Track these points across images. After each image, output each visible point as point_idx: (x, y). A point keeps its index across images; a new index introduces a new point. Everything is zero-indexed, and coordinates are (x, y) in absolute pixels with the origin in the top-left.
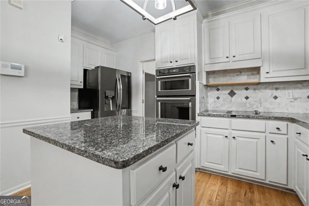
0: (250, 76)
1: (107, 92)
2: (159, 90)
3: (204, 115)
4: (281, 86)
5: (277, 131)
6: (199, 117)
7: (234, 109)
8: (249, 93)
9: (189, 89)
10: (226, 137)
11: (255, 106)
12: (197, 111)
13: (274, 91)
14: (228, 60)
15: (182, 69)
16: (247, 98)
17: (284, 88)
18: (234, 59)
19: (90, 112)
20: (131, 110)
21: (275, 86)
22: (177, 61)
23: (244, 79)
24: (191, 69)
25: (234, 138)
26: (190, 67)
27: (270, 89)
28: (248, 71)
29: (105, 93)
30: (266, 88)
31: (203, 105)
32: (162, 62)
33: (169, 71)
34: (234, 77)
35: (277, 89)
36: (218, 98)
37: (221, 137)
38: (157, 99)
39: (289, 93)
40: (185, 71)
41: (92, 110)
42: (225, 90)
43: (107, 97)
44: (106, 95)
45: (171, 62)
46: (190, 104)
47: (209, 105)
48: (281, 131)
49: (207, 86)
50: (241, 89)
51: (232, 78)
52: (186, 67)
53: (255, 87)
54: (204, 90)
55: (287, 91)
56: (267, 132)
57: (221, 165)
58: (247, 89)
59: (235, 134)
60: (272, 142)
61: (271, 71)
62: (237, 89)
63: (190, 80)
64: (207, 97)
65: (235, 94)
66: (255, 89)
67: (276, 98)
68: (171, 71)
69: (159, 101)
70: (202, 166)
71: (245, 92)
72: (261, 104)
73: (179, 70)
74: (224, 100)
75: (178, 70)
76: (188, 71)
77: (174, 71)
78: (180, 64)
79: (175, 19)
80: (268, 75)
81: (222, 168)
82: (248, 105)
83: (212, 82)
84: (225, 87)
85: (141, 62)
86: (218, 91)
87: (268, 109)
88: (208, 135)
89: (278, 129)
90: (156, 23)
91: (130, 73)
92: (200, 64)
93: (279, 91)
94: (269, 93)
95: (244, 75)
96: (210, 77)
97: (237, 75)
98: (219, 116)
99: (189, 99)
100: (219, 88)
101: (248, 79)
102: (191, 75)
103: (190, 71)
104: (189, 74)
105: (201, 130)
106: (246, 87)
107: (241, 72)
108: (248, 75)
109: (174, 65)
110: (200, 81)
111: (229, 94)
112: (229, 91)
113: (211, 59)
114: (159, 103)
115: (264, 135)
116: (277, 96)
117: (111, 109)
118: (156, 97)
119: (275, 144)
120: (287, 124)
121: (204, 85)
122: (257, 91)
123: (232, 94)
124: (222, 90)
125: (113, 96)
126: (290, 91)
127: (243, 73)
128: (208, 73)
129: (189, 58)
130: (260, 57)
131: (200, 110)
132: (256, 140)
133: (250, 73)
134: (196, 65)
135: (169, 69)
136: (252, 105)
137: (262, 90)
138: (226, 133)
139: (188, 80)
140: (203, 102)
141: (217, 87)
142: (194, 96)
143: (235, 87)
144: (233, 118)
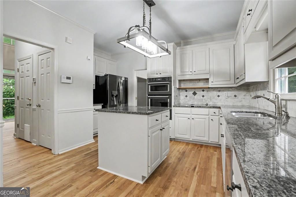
0: (205, 83)
1: (113, 91)
2: (150, 91)
3: (176, 106)
4: (222, 89)
5: (214, 114)
6: (174, 108)
7: (196, 103)
8: (204, 93)
9: (167, 91)
10: (189, 118)
11: (207, 101)
12: (173, 104)
13: (218, 92)
14: (191, 73)
15: (164, 79)
16: (203, 96)
17: (223, 91)
18: (195, 73)
19: (101, 106)
20: (128, 105)
21: (218, 89)
22: (160, 74)
23: (201, 85)
24: (169, 79)
25: (193, 119)
26: (168, 77)
27: (216, 91)
29: (112, 92)
30: (214, 90)
31: (177, 101)
32: (151, 74)
33: (156, 79)
34: (196, 83)
35: (219, 91)
36: (186, 96)
37: (186, 118)
38: (148, 97)
39: (225, 94)
41: (103, 104)
42: (191, 91)
43: (113, 96)
44: (113, 94)
45: (157, 74)
46: (168, 100)
47: (181, 101)
48: (216, 114)
49: (179, 89)
50: (200, 91)
51: (195, 84)
52: (166, 77)
53: (208, 90)
54: (177, 91)
55: (225, 93)
56: (210, 115)
57: (186, 135)
58: (203, 91)
59: (193, 116)
60: (212, 120)
61: (214, 81)
62: (198, 91)
63: (168, 85)
64: (180, 95)
65: (196, 94)
66: (207, 91)
67: (219, 96)
68: (157, 80)
69: (149, 98)
70: (176, 137)
71: (202, 92)
72: (211, 100)
73: (162, 79)
74: (190, 97)
76: (167, 80)
77: (159, 79)
78: (163, 75)
79: (161, 57)
80: (212, 83)
81: (186, 137)
82: (204, 101)
83: (183, 86)
84: (190, 90)
85: (135, 70)
86: (186, 92)
87: (215, 103)
88: (179, 118)
89: (215, 113)
90: (150, 57)
91: (127, 78)
92: (175, 76)
93: (220, 92)
94: (215, 93)
95: (201, 82)
96: (182, 83)
97: (198, 82)
98: (185, 107)
99: (168, 97)
100: (187, 90)
101: (204, 85)
102: (169, 82)
103: (169, 80)
104: (168, 82)
105: (175, 115)
106: (202, 89)
107: (200, 80)
109: (159, 76)
110: (175, 86)
111: (193, 94)
112: (193, 92)
113: (181, 72)
114: (150, 99)
115: (208, 116)
116: (220, 95)
117: (115, 104)
118: (147, 95)
119: (213, 121)
120: (219, 110)
121: (178, 88)
122: (209, 92)
123: (195, 94)
124: (189, 91)
125: (117, 95)
126: (226, 92)
128: (180, 81)
129: (168, 72)
130: (209, 73)
131: (174, 103)
132: (204, 120)
133: (205, 81)
134: (172, 76)
135: (156, 78)
136: (206, 101)
137: (212, 92)
138: (189, 116)
140: (176, 99)
141: (186, 90)
142: (171, 95)
143: (196, 90)
144: (193, 107)
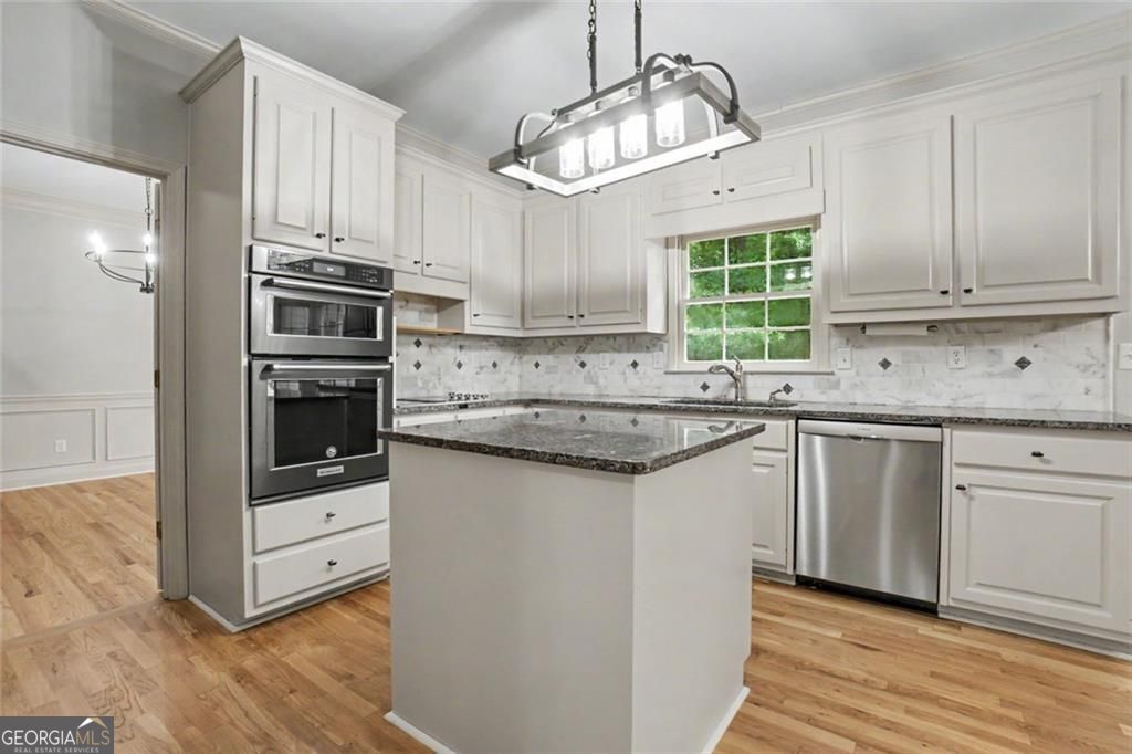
0: (423, 314)
4: (467, 342)
8: (422, 354)
9: (375, 338)
11: (431, 385)
13: (458, 352)
15: (355, 273)
16: (418, 365)
17: (470, 347)
21: (459, 342)
22: (338, 244)
23: (412, 318)
24: (381, 278)
26: (381, 270)
27: (452, 347)
28: (420, 302)
30: (446, 345)
35: (461, 347)
40: (365, 281)
45: (320, 237)
50: (409, 344)
52: (370, 267)
53: (431, 340)
58: (418, 344)
61: (480, 312)
62: (401, 344)
63: (380, 311)
66: (431, 346)
67: (460, 366)
68: (318, 267)
71: (415, 347)
72: (439, 379)
73: (347, 272)
75: (341, 271)
76: (373, 283)
77: (330, 269)
78: (352, 253)
80: (476, 321)
82: (419, 384)
93: (463, 352)
94: (451, 355)
95: (412, 309)
97: (401, 307)
101: (419, 319)
103: (381, 283)
104: (377, 293)
106: (416, 338)
107: (407, 301)
108: (420, 311)
116: (464, 362)
127: (410, 305)
129: (376, 241)
133: (424, 307)
134: (397, 269)
136: (427, 384)
137: (442, 349)
139: (374, 312)
144: (464, 410)
